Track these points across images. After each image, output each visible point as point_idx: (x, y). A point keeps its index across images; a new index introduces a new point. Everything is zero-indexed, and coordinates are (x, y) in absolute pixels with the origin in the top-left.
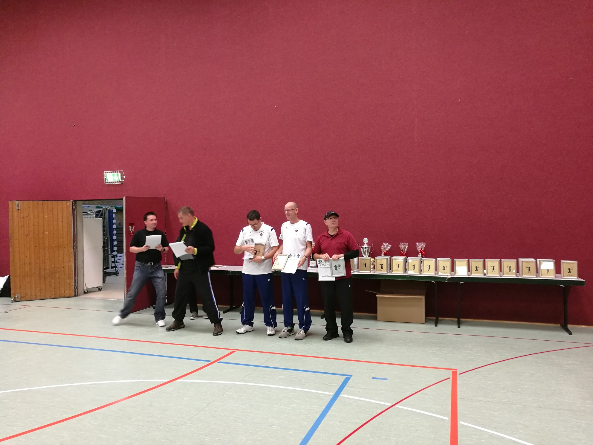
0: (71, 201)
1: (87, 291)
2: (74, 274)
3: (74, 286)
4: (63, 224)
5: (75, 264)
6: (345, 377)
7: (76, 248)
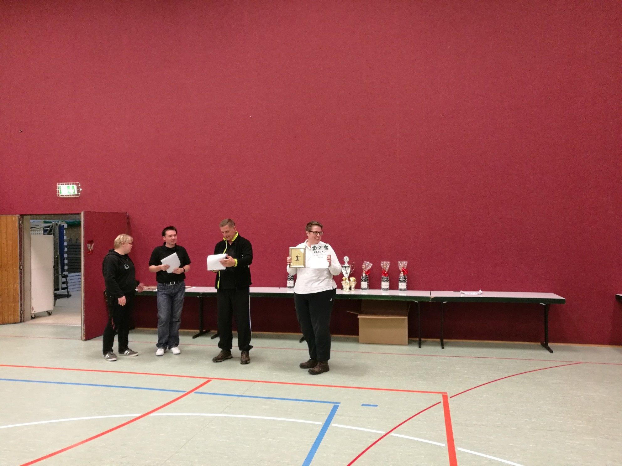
0: (18, 215)
1: (35, 316)
2: (19, 297)
3: (19, 311)
4: (7, 241)
5: (21, 286)
6: (333, 405)
7: (23, 267)
